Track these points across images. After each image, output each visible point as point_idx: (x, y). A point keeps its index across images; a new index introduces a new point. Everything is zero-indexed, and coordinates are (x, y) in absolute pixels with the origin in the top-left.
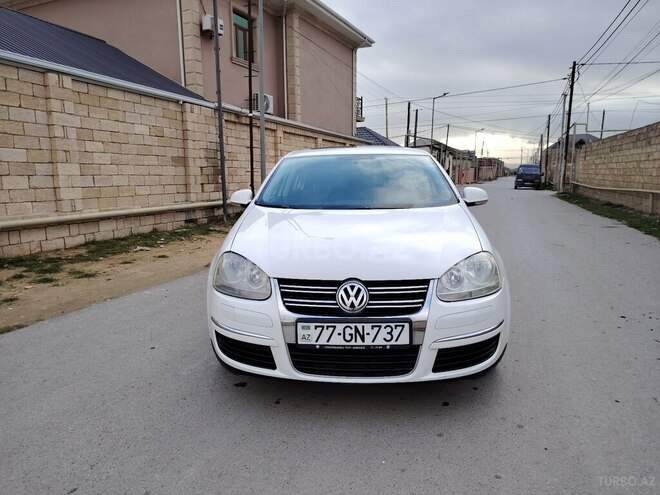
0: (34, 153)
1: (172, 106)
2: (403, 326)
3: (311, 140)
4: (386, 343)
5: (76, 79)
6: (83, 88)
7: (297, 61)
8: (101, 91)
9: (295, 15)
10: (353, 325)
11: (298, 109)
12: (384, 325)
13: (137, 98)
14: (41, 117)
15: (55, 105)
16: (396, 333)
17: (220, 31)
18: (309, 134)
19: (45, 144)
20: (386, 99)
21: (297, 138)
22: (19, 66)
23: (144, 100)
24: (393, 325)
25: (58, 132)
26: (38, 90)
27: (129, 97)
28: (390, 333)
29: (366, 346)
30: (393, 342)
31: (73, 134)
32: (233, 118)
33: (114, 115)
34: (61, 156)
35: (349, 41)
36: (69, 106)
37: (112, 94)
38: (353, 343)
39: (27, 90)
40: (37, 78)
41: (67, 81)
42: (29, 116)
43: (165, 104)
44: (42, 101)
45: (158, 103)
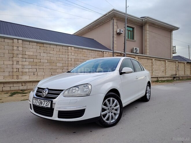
0: (64, 64)
1: (100, 53)
2: (49, 102)
3: (150, 60)
4: (46, 106)
5: (75, 48)
6: (77, 50)
7: (148, 37)
8: (81, 50)
9: (147, 25)
10: (40, 100)
11: (148, 51)
12: (46, 101)
13: (91, 51)
14: (66, 56)
15: (70, 54)
16: (48, 104)
17: (122, 32)
18: (149, 58)
19: (67, 62)
20: (189, 46)
21: (144, 59)
22: (63, 46)
23: (92, 51)
24: (47, 101)
25: (70, 60)
26: (66, 51)
27: (88, 51)
28: (47, 103)
29: (42, 106)
30: (47, 106)
31: (73, 60)
32: (119, 55)
33: (84, 55)
34: (70, 65)
35: (169, 29)
36: (73, 54)
37: (84, 50)
38: (40, 105)
39: (64, 51)
40: (66, 48)
41: (73, 48)
42: (64, 56)
43: (98, 52)
44: (67, 53)
45: (96, 52)
